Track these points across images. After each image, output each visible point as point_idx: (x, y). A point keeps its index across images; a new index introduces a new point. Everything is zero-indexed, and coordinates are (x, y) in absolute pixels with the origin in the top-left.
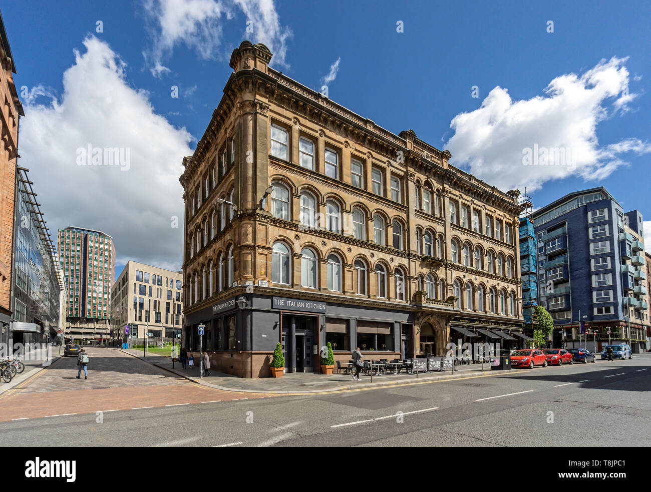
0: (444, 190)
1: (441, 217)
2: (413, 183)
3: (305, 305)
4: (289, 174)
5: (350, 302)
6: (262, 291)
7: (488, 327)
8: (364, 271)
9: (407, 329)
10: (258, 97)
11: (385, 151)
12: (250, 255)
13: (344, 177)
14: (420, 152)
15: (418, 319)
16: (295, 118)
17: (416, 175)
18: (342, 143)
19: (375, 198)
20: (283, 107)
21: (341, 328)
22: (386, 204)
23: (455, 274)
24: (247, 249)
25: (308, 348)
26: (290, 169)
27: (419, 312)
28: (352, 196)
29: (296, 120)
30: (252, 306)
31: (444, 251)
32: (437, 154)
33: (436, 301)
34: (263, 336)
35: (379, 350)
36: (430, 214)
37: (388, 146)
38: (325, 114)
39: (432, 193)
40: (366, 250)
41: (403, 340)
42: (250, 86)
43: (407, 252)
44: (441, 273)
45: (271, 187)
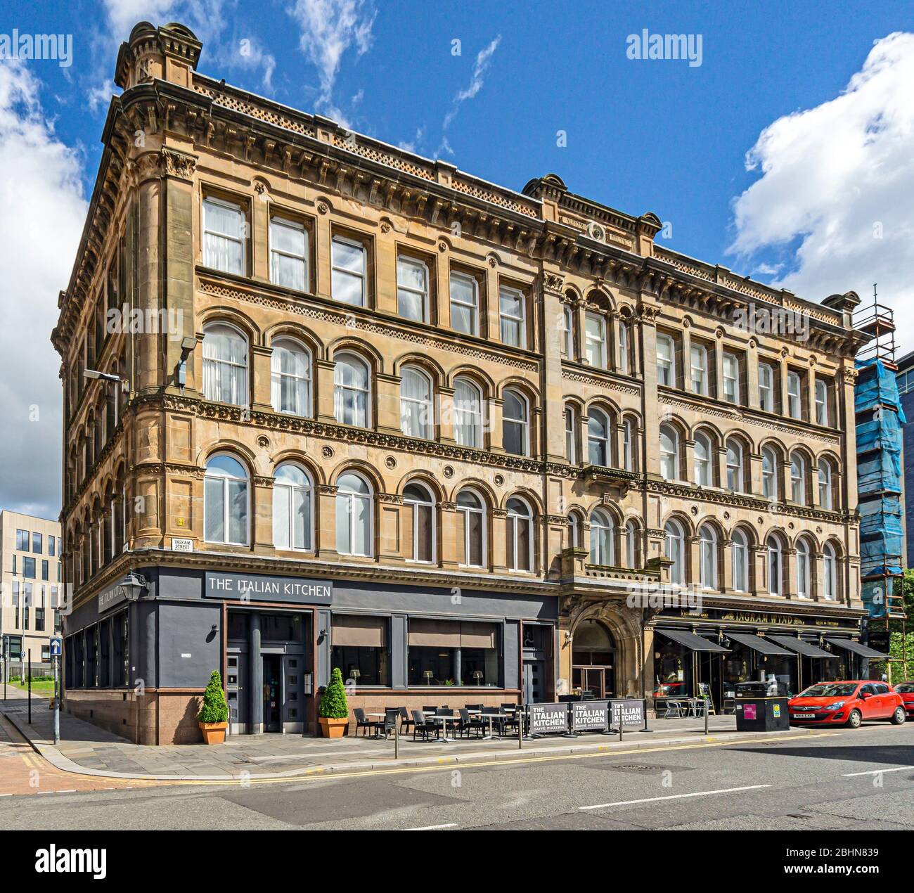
0: (640, 310)
1: (634, 374)
2: (556, 300)
3: (282, 589)
4: (244, 304)
5: (390, 578)
6: (180, 561)
7: (760, 628)
8: (430, 508)
9: (537, 636)
10: (170, 142)
11: (483, 232)
12: (153, 487)
13: (380, 299)
14: (576, 224)
15: (567, 612)
16: (258, 178)
17: (565, 281)
18: (374, 224)
19: (457, 341)
20: (229, 158)
21: (371, 638)
22: (487, 352)
23: (669, 505)
24: (148, 473)
25: (292, 680)
26: (247, 293)
27: (568, 596)
28: (400, 341)
29: (260, 183)
30: (157, 594)
31: (639, 452)
32: (625, 224)
33: (617, 570)
34: (183, 656)
35: (465, 684)
36: (605, 367)
37: (490, 218)
38: (329, 161)
39: (609, 320)
40: (434, 460)
41: (526, 662)
42: (152, 119)
43: (539, 459)
44: (630, 505)
45: (200, 337)
